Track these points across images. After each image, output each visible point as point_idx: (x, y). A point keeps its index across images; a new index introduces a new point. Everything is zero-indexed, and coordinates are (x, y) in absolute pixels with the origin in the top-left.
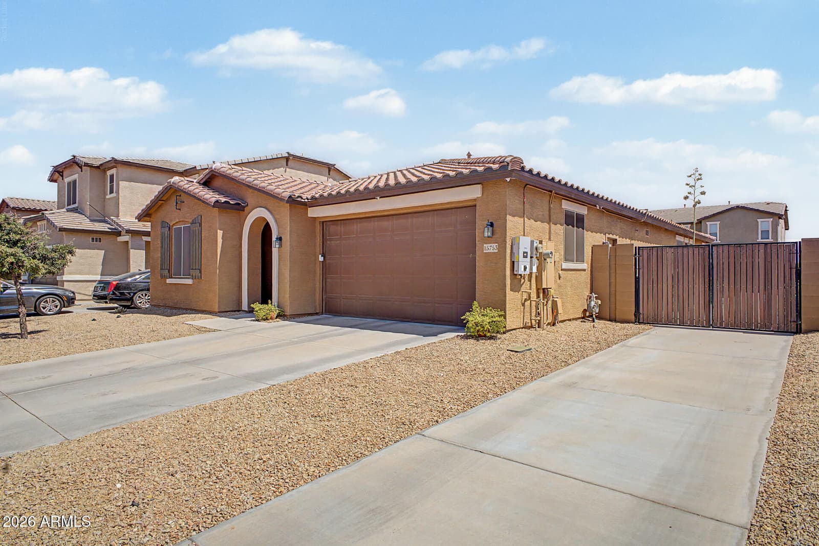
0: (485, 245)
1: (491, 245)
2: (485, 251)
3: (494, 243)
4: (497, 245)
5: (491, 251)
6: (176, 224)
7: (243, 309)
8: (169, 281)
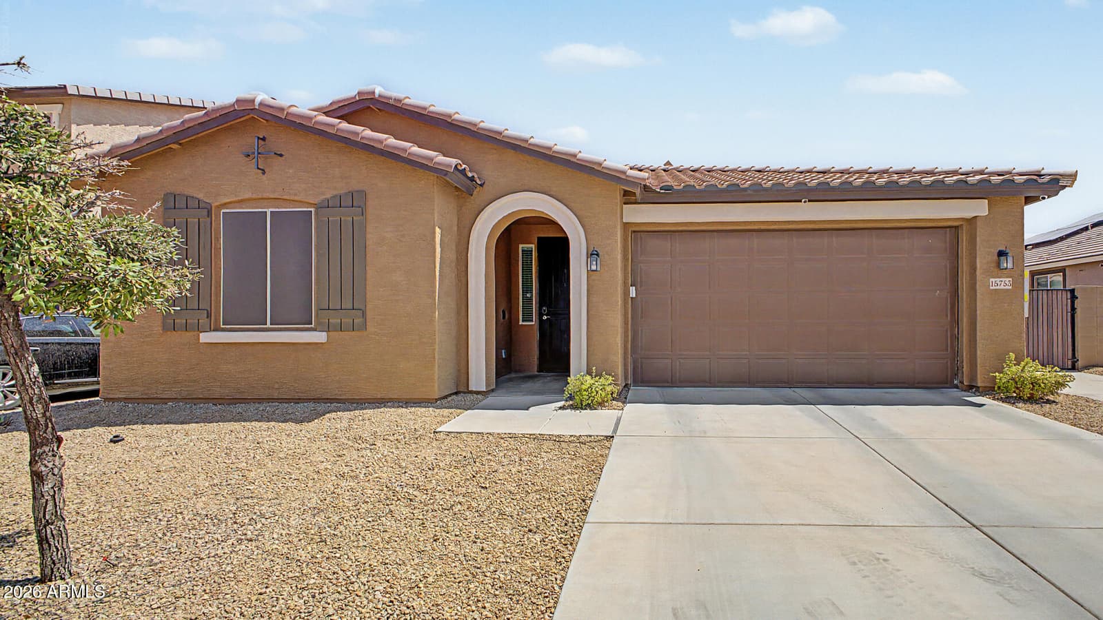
0: (991, 280)
1: (1001, 279)
2: (991, 288)
3: (1007, 277)
4: (1011, 279)
5: (1002, 287)
6: (232, 205)
7: (472, 387)
8: (205, 338)
